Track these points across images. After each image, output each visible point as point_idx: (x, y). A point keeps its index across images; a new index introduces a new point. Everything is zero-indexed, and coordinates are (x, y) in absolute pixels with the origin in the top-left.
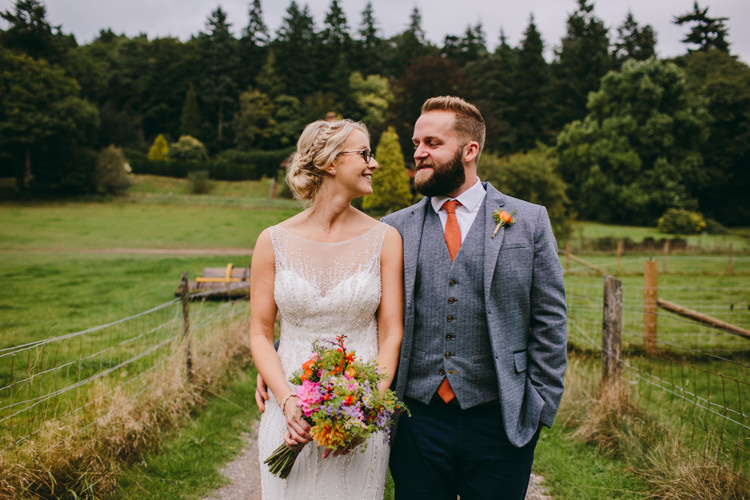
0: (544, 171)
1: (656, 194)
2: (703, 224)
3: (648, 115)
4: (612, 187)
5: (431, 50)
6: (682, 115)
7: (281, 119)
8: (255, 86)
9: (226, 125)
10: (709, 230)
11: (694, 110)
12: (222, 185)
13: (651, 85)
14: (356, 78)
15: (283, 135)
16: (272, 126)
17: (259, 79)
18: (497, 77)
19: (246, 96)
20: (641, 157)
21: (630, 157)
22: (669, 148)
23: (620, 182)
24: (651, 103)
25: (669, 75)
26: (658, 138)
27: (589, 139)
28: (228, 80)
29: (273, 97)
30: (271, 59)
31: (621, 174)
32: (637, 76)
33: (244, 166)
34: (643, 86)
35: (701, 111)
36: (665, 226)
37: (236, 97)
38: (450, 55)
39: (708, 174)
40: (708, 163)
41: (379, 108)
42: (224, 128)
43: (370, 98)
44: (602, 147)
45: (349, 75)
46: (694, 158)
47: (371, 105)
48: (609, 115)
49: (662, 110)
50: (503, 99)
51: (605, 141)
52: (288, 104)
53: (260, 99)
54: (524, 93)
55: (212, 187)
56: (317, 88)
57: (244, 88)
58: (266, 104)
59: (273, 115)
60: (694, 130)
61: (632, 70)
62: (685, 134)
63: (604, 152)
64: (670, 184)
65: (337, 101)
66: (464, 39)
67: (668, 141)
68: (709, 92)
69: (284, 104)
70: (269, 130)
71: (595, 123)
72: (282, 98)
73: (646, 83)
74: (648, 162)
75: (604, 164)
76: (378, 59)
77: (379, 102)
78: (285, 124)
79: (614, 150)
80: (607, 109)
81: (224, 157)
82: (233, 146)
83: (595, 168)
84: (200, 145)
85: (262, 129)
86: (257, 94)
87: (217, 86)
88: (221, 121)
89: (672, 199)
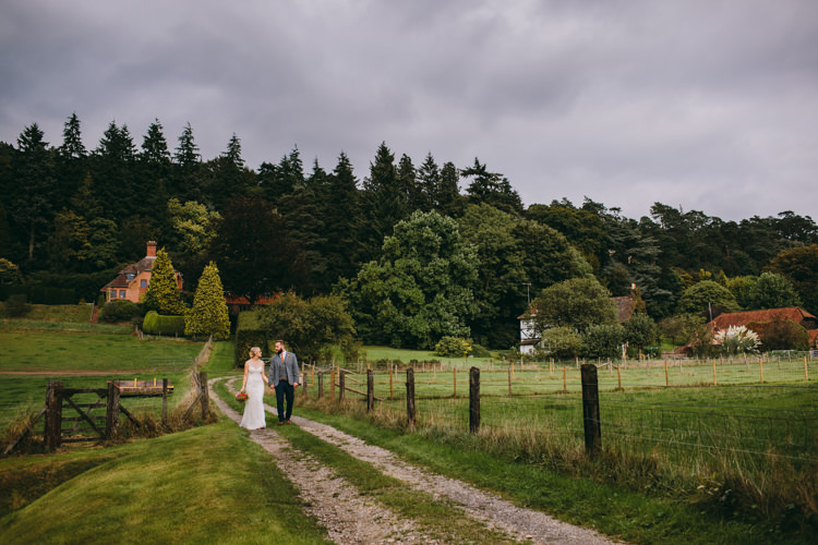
1: (436, 324)
2: (470, 349)
3: (429, 259)
4: (401, 317)
5: (248, 174)
6: (455, 258)
7: (96, 242)
8: (70, 206)
9: (38, 245)
10: (475, 353)
11: (466, 255)
12: (40, 308)
13: (432, 235)
14: (174, 203)
15: (99, 257)
16: (87, 248)
17: (74, 200)
18: (309, 210)
19: (62, 217)
20: (424, 292)
21: (416, 294)
22: (446, 285)
23: (407, 313)
24: (432, 249)
25: (445, 226)
26: (437, 278)
27: (383, 277)
28: (44, 201)
29: (89, 219)
30: (88, 181)
31: (409, 306)
32: (422, 225)
33: (63, 290)
34: (425, 235)
35: (471, 256)
36: (440, 350)
37: (51, 218)
38: (266, 184)
39: (480, 306)
40: (479, 297)
41: (196, 234)
42: (35, 249)
43: (187, 224)
44: (396, 283)
45: (167, 200)
46: (467, 294)
47: (189, 231)
48: (398, 258)
49: (441, 255)
50: (315, 231)
51: (396, 279)
52: (107, 227)
53: (75, 220)
54: (334, 226)
55: (29, 310)
56: (133, 212)
57: (59, 209)
58: (81, 226)
59: (89, 237)
60: (465, 271)
61: (418, 221)
62: (458, 275)
63: (395, 288)
64: (447, 315)
65: (155, 226)
66: (280, 170)
67: (445, 279)
68: (481, 239)
69: (100, 227)
70: (85, 252)
71: (388, 264)
72: (99, 221)
73: (428, 232)
74: (430, 297)
75: (395, 297)
76: (196, 185)
77: (196, 228)
78: (101, 247)
79: (403, 287)
80: (398, 253)
81: (36, 278)
82: (46, 267)
83: (388, 301)
84: (16, 267)
85: (77, 251)
86: (73, 216)
87: (31, 206)
88: (32, 241)
89: (447, 328)
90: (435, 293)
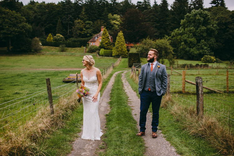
0: (166, 45)
1: (201, 51)
2: (215, 60)
3: (198, 27)
4: (188, 49)
5: (133, 6)
6: (209, 26)
7: (87, 28)
8: (79, 18)
9: (70, 30)
10: (217, 62)
11: (213, 25)
12: (70, 49)
13: (200, 18)
14: (110, 15)
15: (88, 33)
16: (84, 30)
17: (80, 16)
18: (154, 15)
19: (76, 21)
20: (196, 39)
21: (193, 40)
22: (205, 37)
23: (190, 47)
24: (200, 23)
25: (205, 14)
26: (202, 34)
27: (181, 34)
28: (71, 16)
29: (84, 21)
30: (84, 10)
31: (190, 45)
32: (196, 15)
33: (76, 43)
34: (197, 18)
35: (215, 25)
36: (203, 60)
37: (73, 21)
38: (139, 8)
39: (217, 44)
40: (217, 41)
41: (117, 25)
42: (69, 31)
43: (114, 22)
44: (185, 37)
45: (108, 14)
46: (213, 40)
47: (115, 24)
48: (187, 27)
49: (203, 25)
50: (155, 22)
51: (186, 35)
52: (90, 24)
53: (80, 22)
54: (161, 20)
55: (66, 50)
56: (98, 19)
57: (76, 19)
58: (82, 24)
59: (85, 27)
60: (213, 31)
61: (194, 13)
62: (210, 33)
63: (185, 38)
64: (205, 48)
65: (104, 22)
66: (143, 3)
67: (205, 34)
68: (218, 20)
69: (88, 24)
70: (84, 32)
71: (183, 29)
72: (87, 22)
73: (198, 17)
74: (199, 41)
75: (185, 42)
76: (117, 9)
77: (117, 23)
78: (88, 30)
79: (188, 37)
80: (186, 25)
81: (70, 40)
82: (73, 37)
83: (183, 43)
84: (63, 37)
85: (81, 31)
86: (80, 21)
87: (67, 18)
88: (68, 29)
89: (206, 52)
90: (200, 40)
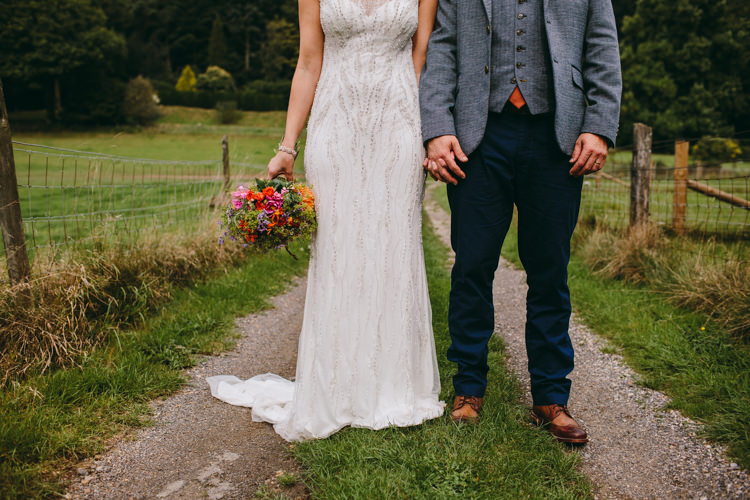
1: (691, 121)
2: (739, 151)
3: (685, 39)
4: (646, 114)
6: (720, 37)
8: (281, 14)
9: (253, 55)
10: (745, 158)
11: (735, 32)
12: (250, 115)
13: (690, 7)
17: (285, 8)
19: (273, 25)
20: (676, 82)
21: (665, 83)
22: (706, 73)
23: (654, 109)
24: (689, 26)
26: (695, 63)
28: (255, 9)
31: (655, 100)
33: (272, 96)
34: (681, 8)
35: (742, 33)
36: (699, 153)
37: (263, 27)
39: (746, 100)
40: (746, 89)
42: (251, 59)
44: (637, 73)
46: (733, 84)
48: (643, 40)
49: (700, 34)
51: (639, 67)
53: (286, 28)
55: (240, 118)
57: (271, 18)
58: (293, 33)
60: (733, 54)
62: (723, 59)
63: (638, 78)
64: (706, 111)
67: (705, 65)
71: (630, 48)
74: (684, 88)
75: (638, 90)
79: (648, 76)
80: (642, 34)
81: (252, 88)
82: (261, 77)
84: (228, 75)
85: (289, 59)
86: (284, 23)
87: (243, 15)
88: (247, 51)
89: (707, 126)
90: (690, 83)
